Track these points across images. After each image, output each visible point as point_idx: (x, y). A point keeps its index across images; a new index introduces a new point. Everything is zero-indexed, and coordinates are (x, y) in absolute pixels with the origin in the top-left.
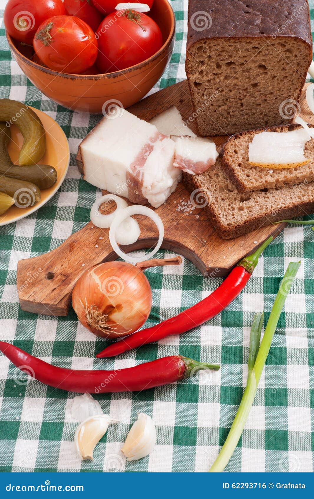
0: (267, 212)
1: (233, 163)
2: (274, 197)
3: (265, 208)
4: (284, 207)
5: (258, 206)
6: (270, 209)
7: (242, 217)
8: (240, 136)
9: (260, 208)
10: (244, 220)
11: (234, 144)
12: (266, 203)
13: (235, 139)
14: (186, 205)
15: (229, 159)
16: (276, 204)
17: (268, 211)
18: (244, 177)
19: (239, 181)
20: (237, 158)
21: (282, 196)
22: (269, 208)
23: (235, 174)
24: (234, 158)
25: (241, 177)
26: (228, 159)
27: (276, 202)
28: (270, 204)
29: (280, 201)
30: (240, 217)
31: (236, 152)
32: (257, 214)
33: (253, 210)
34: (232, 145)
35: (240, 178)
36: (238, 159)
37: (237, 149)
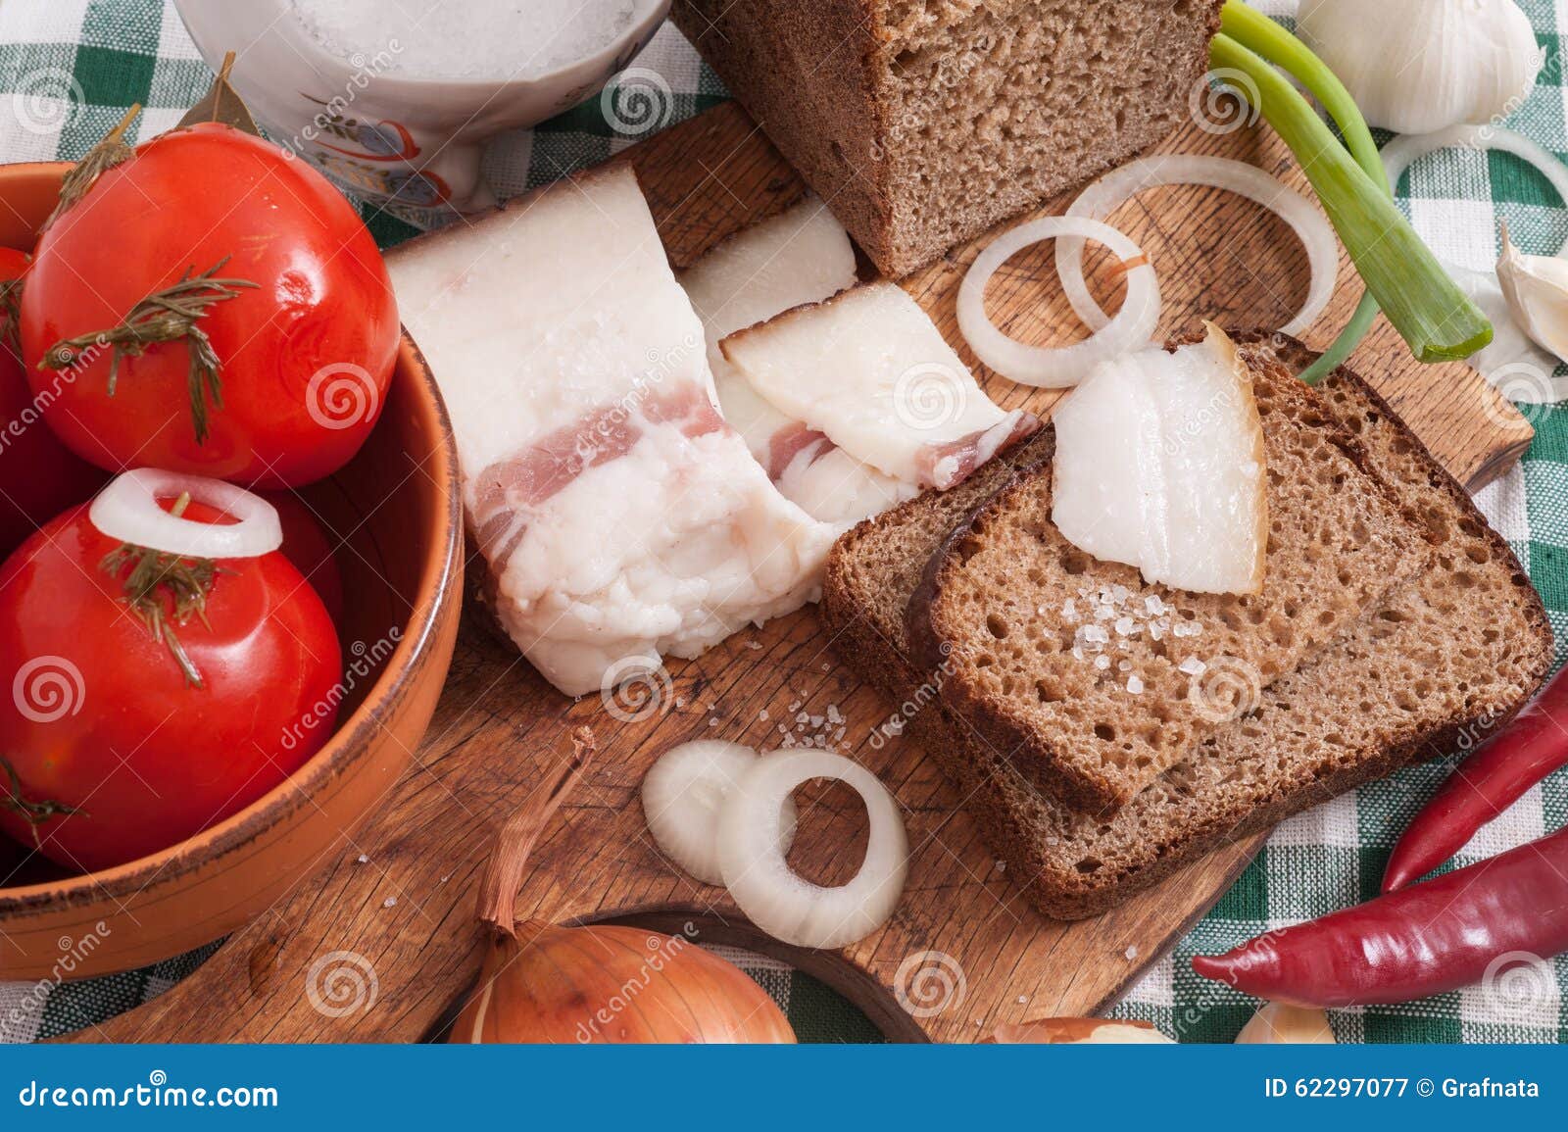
0: (1262, 790)
1: (1012, 696)
2: (1286, 707)
3: (1251, 768)
4: (1343, 760)
5: (1213, 760)
6: (1274, 775)
7: (1144, 824)
8: (980, 538)
9: (1227, 770)
10: (1155, 839)
11: (970, 590)
12: (1250, 741)
13: (963, 565)
14: (821, 728)
15: (986, 682)
16: (1302, 743)
17: (1265, 782)
18: (1095, 745)
19: (1083, 777)
20: (1015, 657)
21: (1326, 703)
22: (1271, 767)
23: (1047, 747)
24: (1003, 663)
25: (1082, 751)
26: (980, 684)
27: (1298, 734)
28: (1274, 749)
29: (1318, 728)
30: (1137, 826)
31: (997, 628)
32: (1216, 802)
33: (1192, 785)
34: (964, 598)
35: (1081, 760)
36: (1026, 661)
37: (996, 608)
